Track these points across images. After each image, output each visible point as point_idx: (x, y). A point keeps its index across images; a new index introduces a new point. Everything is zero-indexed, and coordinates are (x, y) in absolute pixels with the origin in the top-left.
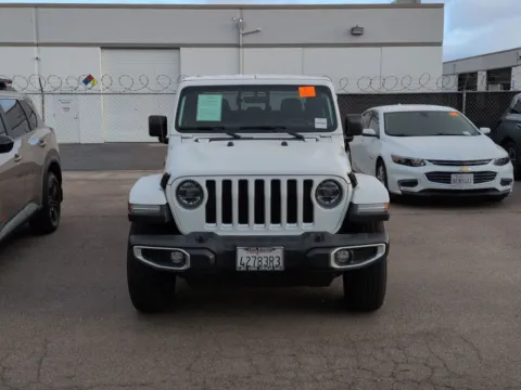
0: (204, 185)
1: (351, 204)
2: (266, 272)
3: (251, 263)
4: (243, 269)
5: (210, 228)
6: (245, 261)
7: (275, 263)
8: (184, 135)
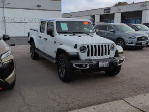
0: (87, 47)
1: (116, 50)
2: (103, 67)
3: (102, 66)
4: (100, 67)
5: (88, 58)
6: (101, 65)
7: (107, 65)
8: (60, 34)
